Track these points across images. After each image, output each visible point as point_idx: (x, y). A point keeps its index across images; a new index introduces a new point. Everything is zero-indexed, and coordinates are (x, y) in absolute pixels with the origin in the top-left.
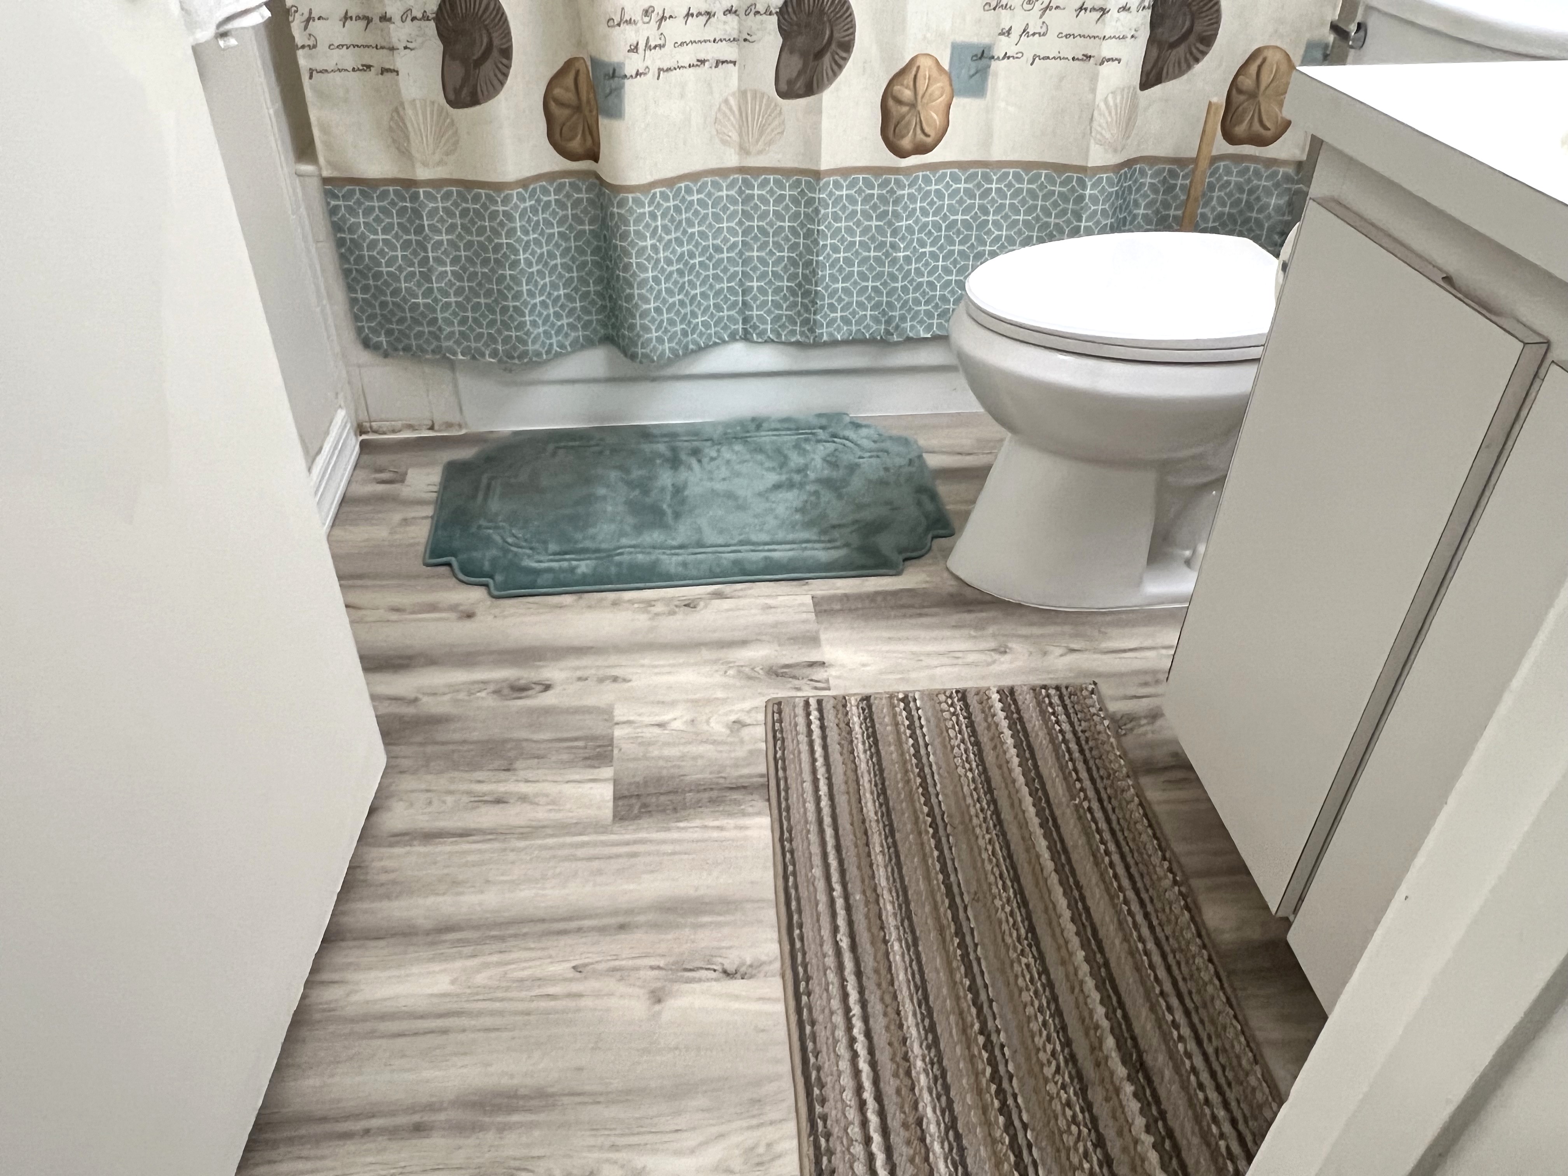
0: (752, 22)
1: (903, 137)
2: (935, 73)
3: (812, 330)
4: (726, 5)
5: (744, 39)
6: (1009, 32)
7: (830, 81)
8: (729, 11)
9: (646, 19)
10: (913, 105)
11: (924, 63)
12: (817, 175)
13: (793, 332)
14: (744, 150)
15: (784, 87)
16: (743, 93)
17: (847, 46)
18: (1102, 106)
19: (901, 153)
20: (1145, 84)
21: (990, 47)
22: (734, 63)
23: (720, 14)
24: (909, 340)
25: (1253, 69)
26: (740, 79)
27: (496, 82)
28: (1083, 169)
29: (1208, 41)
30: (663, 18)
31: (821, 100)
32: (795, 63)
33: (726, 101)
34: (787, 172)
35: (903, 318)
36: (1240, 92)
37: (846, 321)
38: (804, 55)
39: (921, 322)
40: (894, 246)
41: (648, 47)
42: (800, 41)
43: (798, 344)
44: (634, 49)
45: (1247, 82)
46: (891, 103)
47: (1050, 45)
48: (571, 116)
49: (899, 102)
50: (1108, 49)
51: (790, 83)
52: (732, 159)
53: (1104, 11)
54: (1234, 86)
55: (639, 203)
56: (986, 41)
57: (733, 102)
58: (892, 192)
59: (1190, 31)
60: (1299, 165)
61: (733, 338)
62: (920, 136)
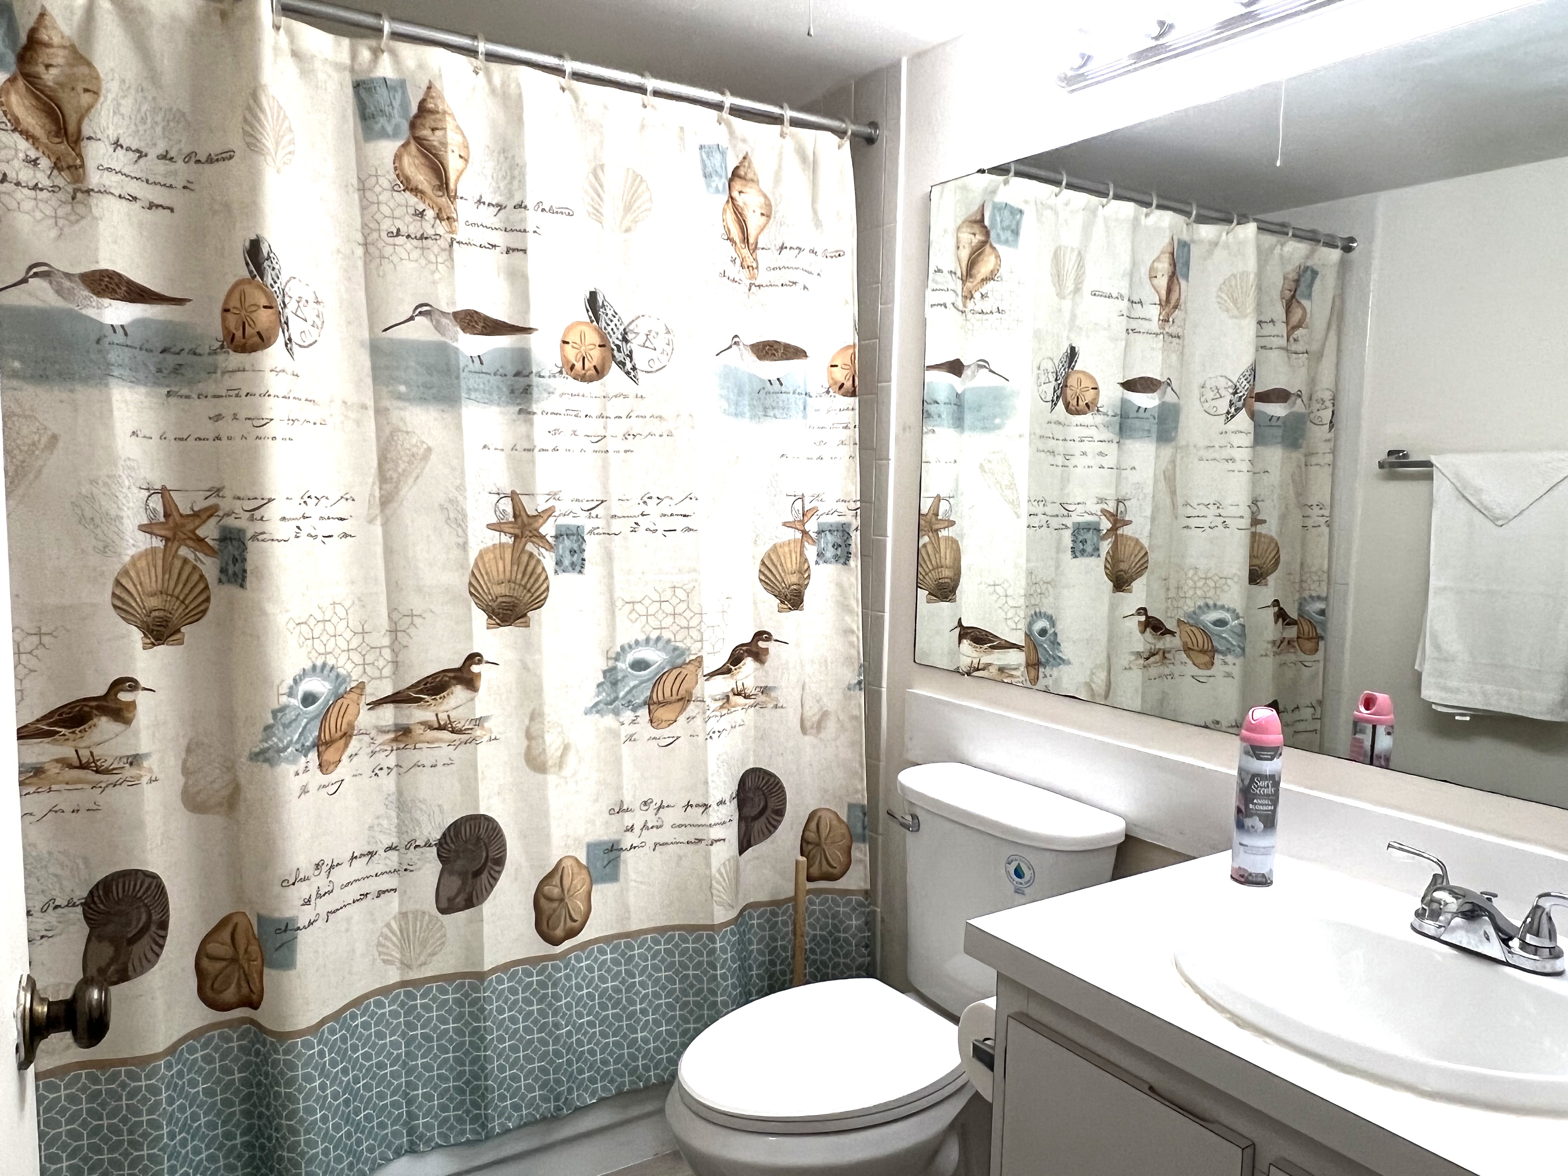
0: (413, 855)
1: (555, 928)
2: (576, 870)
3: (483, 1126)
4: (387, 843)
5: (404, 870)
6: (631, 829)
7: (489, 893)
8: (390, 848)
9: (317, 872)
10: (562, 900)
11: (567, 863)
12: (480, 976)
13: (463, 1132)
14: (405, 965)
15: (444, 904)
16: (404, 915)
17: (500, 862)
18: (718, 876)
19: (556, 942)
20: (741, 852)
21: (618, 842)
22: (395, 890)
23: (381, 852)
24: (578, 1109)
25: (813, 825)
26: (401, 903)
27: (150, 955)
28: (711, 927)
29: (780, 813)
30: (332, 867)
31: (481, 910)
32: (455, 883)
33: (388, 925)
34: (448, 978)
35: (570, 1090)
36: (808, 843)
37: (516, 1107)
38: (463, 875)
39: (586, 1090)
40: (557, 1026)
41: (319, 896)
42: (459, 864)
43: (469, 1142)
44: (307, 902)
45: (811, 836)
46: (543, 901)
47: (666, 834)
48: (227, 966)
49: (550, 899)
50: (716, 833)
51: (450, 900)
52: (393, 976)
53: (706, 806)
54: (804, 840)
55: (308, 1045)
56: (614, 837)
57: (395, 926)
58: (550, 976)
59: (765, 808)
60: (866, 893)
61: (398, 1154)
62: (570, 924)
